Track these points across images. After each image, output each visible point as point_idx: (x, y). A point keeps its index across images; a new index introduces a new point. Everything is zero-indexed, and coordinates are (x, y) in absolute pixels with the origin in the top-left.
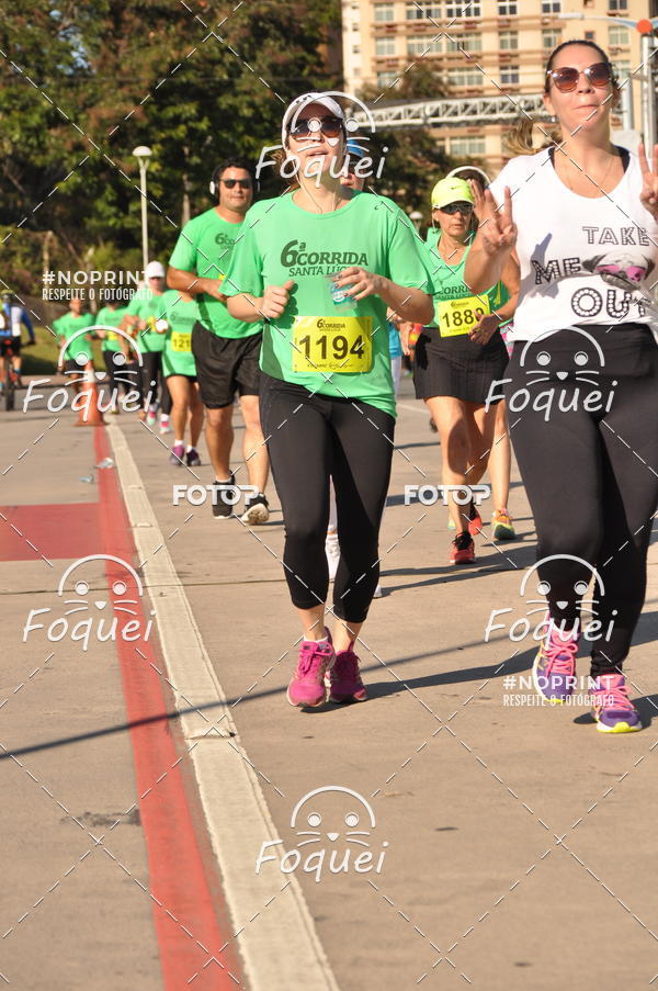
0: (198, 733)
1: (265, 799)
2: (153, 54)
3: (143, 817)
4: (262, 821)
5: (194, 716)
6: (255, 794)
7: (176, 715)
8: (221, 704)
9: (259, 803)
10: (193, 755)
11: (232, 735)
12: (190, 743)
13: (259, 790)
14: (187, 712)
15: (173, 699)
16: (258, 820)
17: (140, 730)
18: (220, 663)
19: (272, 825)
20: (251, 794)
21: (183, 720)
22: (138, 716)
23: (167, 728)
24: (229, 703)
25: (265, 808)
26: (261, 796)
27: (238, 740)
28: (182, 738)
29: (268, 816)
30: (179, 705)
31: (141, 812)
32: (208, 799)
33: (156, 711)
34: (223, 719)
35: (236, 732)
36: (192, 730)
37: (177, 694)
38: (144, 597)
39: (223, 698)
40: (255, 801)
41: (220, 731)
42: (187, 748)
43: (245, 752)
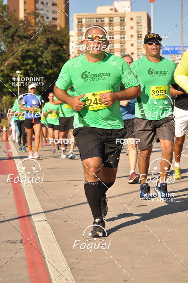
0: (37, 220)
3: (23, 242)
5: (35, 216)
7: (30, 215)
8: (42, 213)
10: (36, 225)
11: (46, 221)
12: (35, 222)
13: (53, 235)
14: (34, 214)
15: (30, 211)
16: (54, 243)
17: (21, 219)
18: (41, 202)
19: (57, 244)
20: (51, 236)
21: (33, 216)
22: (21, 215)
23: (28, 219)
24: (45, 212)
25: (55, 240)
26: (54, 236)
28: (32, 221)
30: (31, 213)
31: (23, 240)
32: (40, 237)
33: (25, 214)
34: (43, 217)
35: (46, 220)
36: (35, 219)
37: (30, 210)
38: (21, 185)
39: (43, 211)
40: (53, 238)
41: (43, 220)
42: (34, 224)
43: (49, 225)
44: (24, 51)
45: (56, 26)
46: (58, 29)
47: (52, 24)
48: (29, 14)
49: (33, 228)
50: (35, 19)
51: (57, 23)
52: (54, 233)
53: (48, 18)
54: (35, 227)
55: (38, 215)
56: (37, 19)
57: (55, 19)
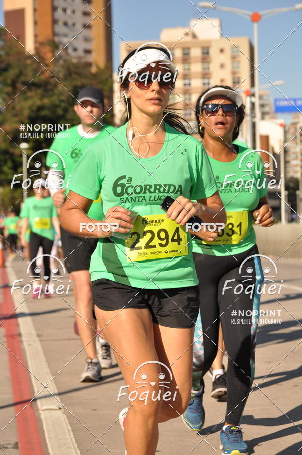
0: (45, 407)
1: (75, 437)
3: (20, 446)
4: (73, 448)
5: (43, 400)
6: (70, 435)
7: (35, 400)
8: (55, 394)
9: (71, 439)
10: (43, 417)
11: (60, 408)
12: (41, 412)
13: (72, 433)
14: (41, 398)
15: (34, 392)
16: (71, 447)
17: (19, 406)
18: (56, 375)
19: (77, 449)
20: (68, 435)
21: (38, 402)
22: (18, 400)
23: (31, 406)
24: (60, 394)
25: (74, 442)
26: (72, 436)
27: (63, 411)
28: (38, 410)
29: (76, 445)
30: (36, 395)
31: (19, 443)
32: (49, 438)
33: (26, 398)
34: (55, 402)
35: (62, 407)
36: (42, 405)
37: (36, 389)
38: (21, 346)
39: (57, 391)
40: (70, 438)
41: (55, 407)
42: (40, 414)
43: (65, 416)
44: (34, 109)
45: (89, 65)
46: (93, 69)
47: (83, 61)
48: (42, 44)
49: (38, 421)
50: (53, 52)
51: (91, 58)
52: (73, 430)
53: (75, 50)
54: (40, 421)
55: (48, 399)
56: (58, 54)
57: (88, 52)
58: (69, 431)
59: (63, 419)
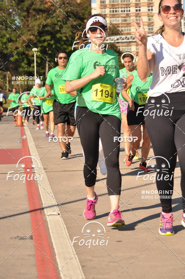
0: (49, 214)
1: (68, 232)
2: (38, 22)
3: (33, 237)
4: (67, 239)
5: (48, 209)
6: (65, 231)
7: (43, 209)
8: (56, 205)
9: (66, 233)
10: (48, 220)
11: (59, 214)
12: (47, 216)
13: (66, 230)
14: (46, 208)
16: (66, 238)
17: (33, 213)
18: (55, 193)
19: (70, 240)
21: (45, 210)
22: (32, 209)
23: (41, 212)
25: (68, 235)
26: (67, 232)
27: (61, 216)
28: (45, 215)
29: (69, 237)
30: (44, 206)
31: (33, 236)
32: (52, 232)
33: (37, 207)
34: (57, 210)
35: (60, 214)
36: (47, 213)
37: (43, 203)
41: (56, 213)
43: (62, 219)
44: (41, 26)
46: (78, 1)
49: (45, 222)
52: (67, 228)
54: (47, 222)
58: (65, 228)
59: (61, 221)
